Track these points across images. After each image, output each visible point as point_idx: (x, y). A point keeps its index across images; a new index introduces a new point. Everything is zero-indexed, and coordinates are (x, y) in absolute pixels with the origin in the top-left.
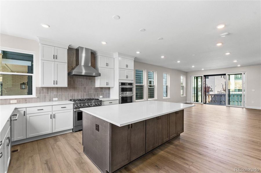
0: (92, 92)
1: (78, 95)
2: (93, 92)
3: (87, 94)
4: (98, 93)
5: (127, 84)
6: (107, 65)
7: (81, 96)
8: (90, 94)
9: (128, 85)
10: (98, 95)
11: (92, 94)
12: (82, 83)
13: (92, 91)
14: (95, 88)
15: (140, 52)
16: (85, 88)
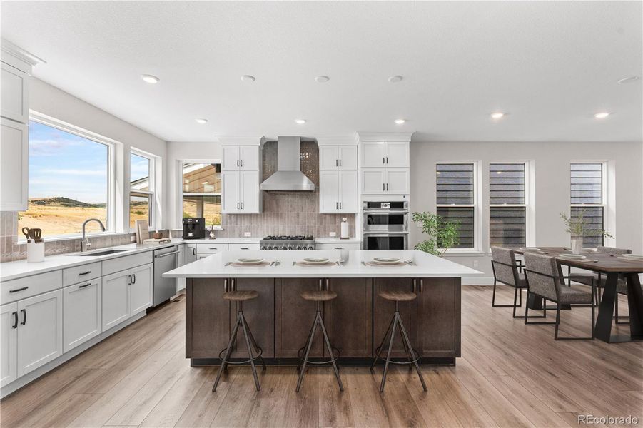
0: (312, 223)
1: (284, 230)
2: (315, 224)
3: (302, 228)
4: (325, 227)
5: (386, 205)
6: (339, 163)
7: (291, 232)
8: (308, 226)
9: (389, 207)
10: (325, 231)
11: (312, 227)
12: (291, 206)
13: (314, 221)
14: (319, 214)
15: (406, 120)
16: (298, 215)
